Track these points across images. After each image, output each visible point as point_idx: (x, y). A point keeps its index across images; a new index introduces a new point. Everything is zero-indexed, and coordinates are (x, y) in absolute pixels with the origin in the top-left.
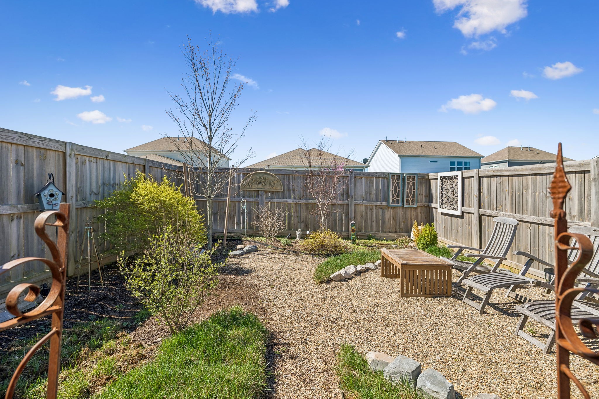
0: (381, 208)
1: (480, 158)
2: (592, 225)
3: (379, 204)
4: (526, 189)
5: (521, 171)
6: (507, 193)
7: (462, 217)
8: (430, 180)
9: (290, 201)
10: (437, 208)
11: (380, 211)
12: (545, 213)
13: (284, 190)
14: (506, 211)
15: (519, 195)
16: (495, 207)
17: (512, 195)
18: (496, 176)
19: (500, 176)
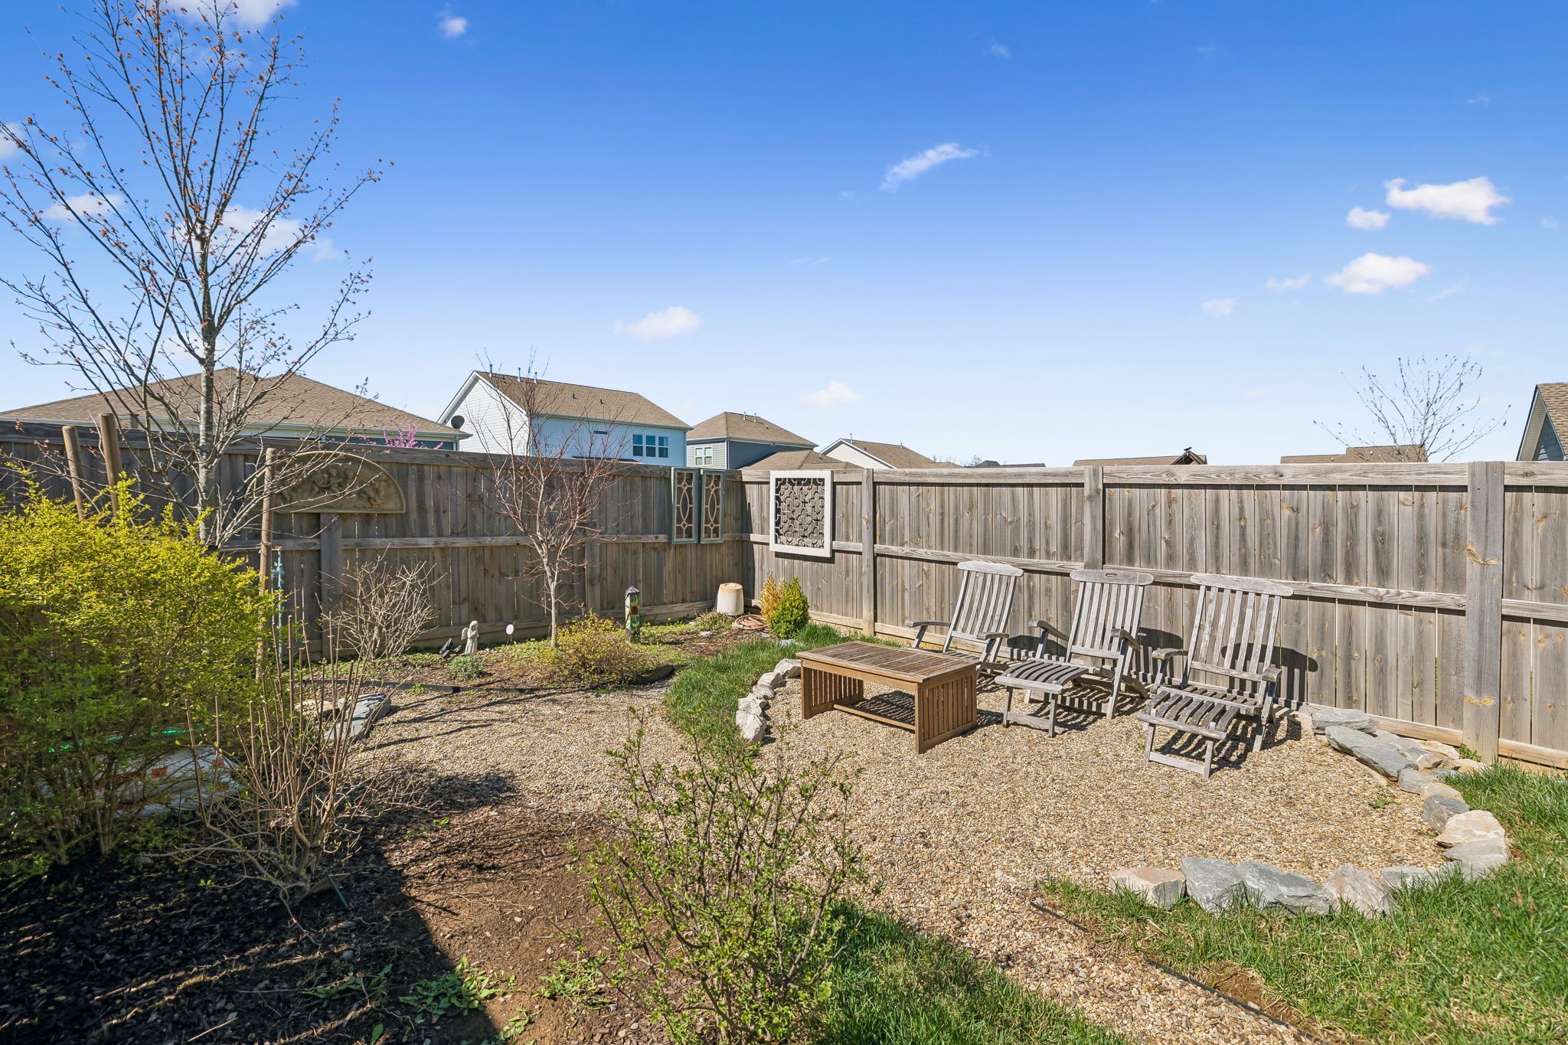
0: (655, 549)
1: (685, 430)
2: (1085, 567)
3: (650, 539)
4: (971, 509)
5: (962, 477)
6: (931, 516)
7: (830, 560)
8: (743, 484)
9: (425, 542)
10: (768, 544)
11: (653, 555)
12: (1004, 549)
13: (408, 511)
14: (929, 547)
15: (956, 520)
16: (906, 538)
17: (942, 520)
18: (909, 484)
19: (918, 484)
